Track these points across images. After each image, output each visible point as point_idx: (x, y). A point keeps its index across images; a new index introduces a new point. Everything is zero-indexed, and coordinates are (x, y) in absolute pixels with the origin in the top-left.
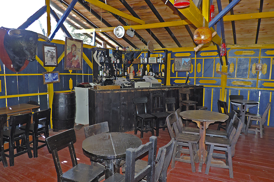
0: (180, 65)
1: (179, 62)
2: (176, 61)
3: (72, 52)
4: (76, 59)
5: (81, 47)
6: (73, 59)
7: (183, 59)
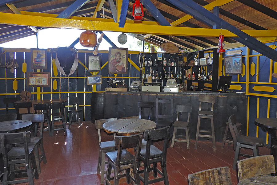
0: (231, 66)
1: (229, 62)
2: (226, 61)
3: (117, 59)
4: (120, 64)
5: (126, 54)
6: (117, 65)
7: (234, 58)
